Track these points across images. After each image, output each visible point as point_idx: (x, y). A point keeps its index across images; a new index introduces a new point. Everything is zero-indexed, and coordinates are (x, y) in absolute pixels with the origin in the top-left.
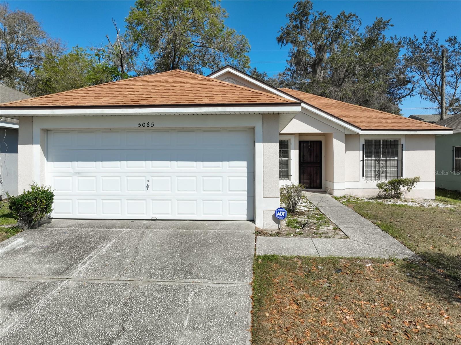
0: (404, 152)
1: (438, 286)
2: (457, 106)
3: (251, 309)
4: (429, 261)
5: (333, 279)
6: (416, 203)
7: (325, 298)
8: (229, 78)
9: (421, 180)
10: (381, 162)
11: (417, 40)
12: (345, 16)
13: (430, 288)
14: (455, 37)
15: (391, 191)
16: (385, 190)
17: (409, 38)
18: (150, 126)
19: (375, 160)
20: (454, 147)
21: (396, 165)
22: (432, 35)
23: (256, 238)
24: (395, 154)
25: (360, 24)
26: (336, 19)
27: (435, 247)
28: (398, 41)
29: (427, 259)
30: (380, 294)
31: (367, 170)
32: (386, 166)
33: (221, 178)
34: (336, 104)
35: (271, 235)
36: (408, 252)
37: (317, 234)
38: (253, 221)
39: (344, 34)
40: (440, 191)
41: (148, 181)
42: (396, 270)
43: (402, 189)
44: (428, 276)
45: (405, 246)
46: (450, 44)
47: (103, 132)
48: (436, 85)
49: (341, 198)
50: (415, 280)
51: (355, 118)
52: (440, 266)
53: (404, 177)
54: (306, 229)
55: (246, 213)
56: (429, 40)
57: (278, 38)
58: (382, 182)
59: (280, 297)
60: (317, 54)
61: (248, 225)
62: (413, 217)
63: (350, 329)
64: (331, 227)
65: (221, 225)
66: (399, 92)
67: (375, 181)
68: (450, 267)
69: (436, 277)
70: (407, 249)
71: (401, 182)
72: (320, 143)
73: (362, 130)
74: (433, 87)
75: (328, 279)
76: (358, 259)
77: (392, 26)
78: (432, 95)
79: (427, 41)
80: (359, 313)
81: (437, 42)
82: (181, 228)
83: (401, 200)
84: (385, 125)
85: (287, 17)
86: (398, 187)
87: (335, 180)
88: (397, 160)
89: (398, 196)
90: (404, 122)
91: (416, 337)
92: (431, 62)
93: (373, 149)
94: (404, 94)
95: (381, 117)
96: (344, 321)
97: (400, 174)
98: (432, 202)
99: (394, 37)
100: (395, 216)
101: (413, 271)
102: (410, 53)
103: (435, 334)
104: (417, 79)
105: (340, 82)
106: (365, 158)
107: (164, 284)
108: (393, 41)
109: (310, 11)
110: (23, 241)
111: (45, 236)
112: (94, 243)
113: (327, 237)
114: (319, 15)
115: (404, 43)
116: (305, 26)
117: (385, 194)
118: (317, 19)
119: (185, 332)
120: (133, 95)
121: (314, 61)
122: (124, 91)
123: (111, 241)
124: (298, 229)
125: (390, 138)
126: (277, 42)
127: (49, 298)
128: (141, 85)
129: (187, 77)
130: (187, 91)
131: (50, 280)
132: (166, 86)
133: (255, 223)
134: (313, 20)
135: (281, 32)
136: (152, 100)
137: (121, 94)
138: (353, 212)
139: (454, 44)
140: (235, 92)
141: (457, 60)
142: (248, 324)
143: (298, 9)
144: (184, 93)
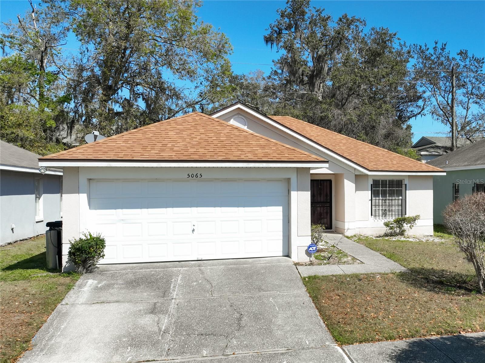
0: (407, 191)
1: (416, 282)
2: (469, 131)
3: (312, 301)
5: (357, 284)
6: (417, 239)
7: (354, 292)
8: (238, 114)
9: (421, 218)
10: (387, 201)
11: (428, 49)
12: (348, 20)
13: (412, 283)
14: (466, 50)
15: (396, 229)
16: (391, 228)
17: (420, 46)
18: (199, 177)
19: (382, 200)
20: (453, 184)
21: (400, 204)
22: (442, 46)
23: (296, 267)
24: (399, 193)
25: (365, 25)
26: (338, 23)
27: (421, 265)
28: (407, 49)
29: (414, 271)
30: (385, 288)
31: (375, 210)
32: (392, 205)
33: (260, 221)
35: (306, 265)
36: (403, 268)
37: (341, 262)
38: (288, 256)
40: (437, 227)
41: (194, 225)
42: (395, 277)
43: (406, 226)
44: (412, 279)
45: (401, 265)
46: (462, 58)
47: (149, 181)
48: (448, 104)
49: (352, 237)
50: (405, 281)
51: (363, 158)
52: (420, 274)
53: (407, 216)
54: (332, 260)
55: (282, 250)
56: (440, 52)
57: (265, 37)
58: (389, 220)
59: (328, 294)
60: (315, 64)
61: (286, 259)
62: (410, 249)
63: (370, 301)
64: (350, 258)
65: (263, 260)
66: (410, 109)
67: (382, 220)
68: (426, 274)
69: (416, 279)
71: (404, 220)
72: (330, 181)
73: (369, 170)
74: (445, 107)
75: (354, 284)
76: (371, 273)
77: (399, 39)
78: (444, 116)
79: (437, 53)
80: (374, 296)
81: (448, 54)
83: (404, 237)
85: (278, 14)
86: (402, 225)
87: (346, 220)
88: (402, 200)
89: (402, 233)
90: (407, 163)
92: (442, 76)
93: (380, 189)
94: (415, 112)
95: (388, 157)
96: (366, 299)
97: (404, 213)
98: (430, 237)
100: (397, 248)
101: (404, 277)
102: (420, 64)
104: (428, 95)
105: (344, 102)
106: (373, 198)
107: (248, 295)
108: (402, 49)
109: (307, 10)
110: (96, 282)
111: (112, 277)
112: (165, 278)
113: (349, 264)
114: (317, 13)
115: (414, 51)
116: (301, 26)
117: (391, 232)
118: (315, 17)
119: (280, 312)
120: (178, 148)
121: (312, 72)
122: (164, 141)
123: (178, 276)
124: (325, 260)
125: (395, 179)
126: (264, 42)
127: (174, 308)
128: (175, 134)
129: (215, 124)
130: (227, 145)
131: (161, 300)
132: (201, 136)
133: (291, 258)
134: (309, 18)
135: (270, 30)
136: (202, 155)
137: (164, 146)
138: (365, 247)
139: (465, 59)
140: (271, 147)
141: (468, 77)
142: (313, 307)
143: (292, 4)
144: (226, 147)
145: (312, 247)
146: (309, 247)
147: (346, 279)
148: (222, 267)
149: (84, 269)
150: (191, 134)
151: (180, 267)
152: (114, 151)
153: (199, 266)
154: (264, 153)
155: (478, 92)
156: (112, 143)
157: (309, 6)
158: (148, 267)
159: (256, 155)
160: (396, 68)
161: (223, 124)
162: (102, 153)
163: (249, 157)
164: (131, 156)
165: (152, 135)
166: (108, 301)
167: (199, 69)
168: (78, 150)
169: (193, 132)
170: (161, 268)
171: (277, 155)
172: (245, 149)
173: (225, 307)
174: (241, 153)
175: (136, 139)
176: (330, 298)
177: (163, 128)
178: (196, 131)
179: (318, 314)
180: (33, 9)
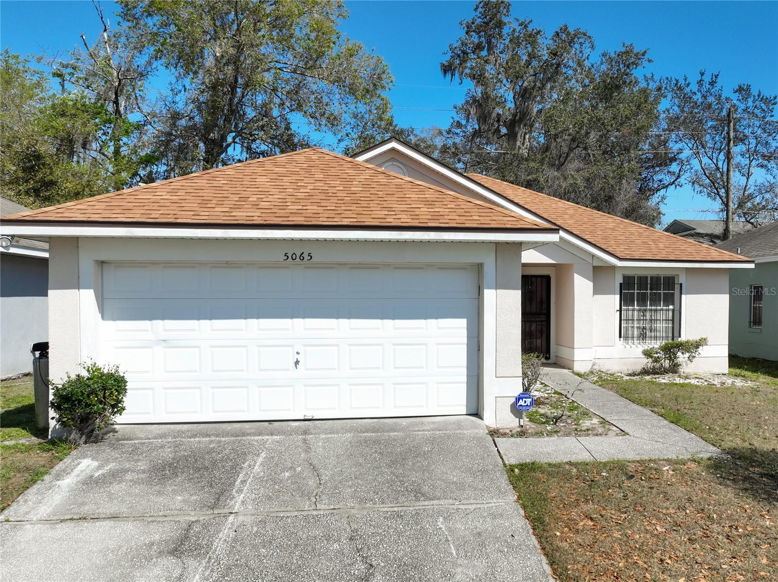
0: (683, 296)
1: (754, 486)
2: (750, 209)
3: (531, 531)
4: (739, 458)
5: (627, 488)
6: (703, 381)
7: (624, 510)
8: (393, 159)
9: (708, 343)
10: (648, 314)
11: (688, 85)
12: (568, 34)
13: (746, 490)
14: (747, 85)
15: (663, 362)
16: (656, 360)
17: (676, 80)
18: (305, 260)
19: (639, 310)
20: (751, 285)
21: (670, 318)
22: (712, 79)
23: (494, 440)
24: (669, 299)
25: (593, 47)
26: (553, 39)
27: (745, 441)
28: (657, 84)
29: (737, 457)
30: (690, 500)
31: (627, 328)
32: (657, 320)
33: (424, 347)
34: (572, 209)
35: (512, 436)
36: (712, 448)
37: (581, 431)
38: (477, 414)
39: (565, 66)
40: (735, 360)
41: (298, 353)
42: (703, 472)
43: (681, 357)
44: (741, 476)
45: (706, 441)
46: (741, 98)
47: (213, 267)
48: (718, 169)
49: (587, 375)
50: (728, 482)
52: (753, 464)
53: (683, 338)
54: (562, 425)
55: (465, 403)
56: (707, 88)
57: (443, 65)
58: (651, 347)
59: (565, 513)
60: (518, 104)
61: (472, 421)
62: (706, 402)
63: (665, 539)
64: (596, 421)
65: (429, 423)
66: (657, 177)
67: (639, 346)
68: (765, 464)
69: (751, 477)
70: (709, 445)
71: (678, 347)
72: (548, 278)
73: (620, 259)
74: (713, 172)
75: (620, 487)
76: (650, 460)
77: (650, 61)
78: (711, 187)
79: (704, 90)
80: (670, 522)
81: (720, 92)
82: (364, 430)
83: (679, 376)
84: (655, 251)
85: (462, 27)
86: (675, 354)
87: (576, 344)
88: (673, 311)
89: (674, 369)
90: (683, 248)
91: (740, 540)
92: (709, 126)
93: (636, 291)
95: (648, 237)
96: (655, 532)
97: (676, 334)
98: (724, 378)
99: (649, 76)
100: (681, 401)
101: (722, 472)
102: (676, 108)
103: (759, 535)
104: (687, 156)
105: (562, 160)
106: (623, 308)
107: (392, 509)
108: (648, 84)
109: (505, 19)
110: (95, 464)
111: (130, 454)
112: (231, 460)
113: (597, 435)
114: (520, 27)
115: (666, 88)
116: (496, 46)
117: (653, 367)
118: (517, 34)
119: (459, 562)
120: (269, 203)
121: (513, 115)
122: (245, 193)
123: (258, 455)
124: (549, 425)
125: (662, 274)
126: (440, 73)
127: (225, 540)
128: (269, 180)
129: (344, 166)
130: (362, 199)
131: (203, 516)
132: (316, 184)
133: (482, 419)
134: (509, 36)
135: (450, 54)
136: (311, 215)
137: (243, 199)
138: (618, 397)
139: (746, 98)
140: (445, 203)
141: (750, 127)
142: (535, 547)
143: (483, 12)
144: (359, 202)
145: (524, 399)
146: (518, 399)
147: (599, 473)
148: (349, 435)
149: (82, 435)
150: (297, 181)
151: (268, 435)
152: (145, 208)
153: (305, 432)
154: (432, 214)
155: (765, 150)
156: (147, 193)
157: (510, 13)
158: (208, 433)
159: (417, 217)
160: (646, 107)
161: (359, 166)
162: (119, 211)
163: (402, 220)
164: (175, 216)
165: (225, 182)
166: (96, 516)
167: (344, 115)
168: (79, 206)
169: (303, 179)
170: (232, 436)
171: (457, 218)
172: (396, 206)
173: (339, 540)
174: (387, 213)
175: (193, 188)
176: (571, 526)
177: (248, 171)
178: (307, 176)
179: (548, 569)
180: (105, 26)
